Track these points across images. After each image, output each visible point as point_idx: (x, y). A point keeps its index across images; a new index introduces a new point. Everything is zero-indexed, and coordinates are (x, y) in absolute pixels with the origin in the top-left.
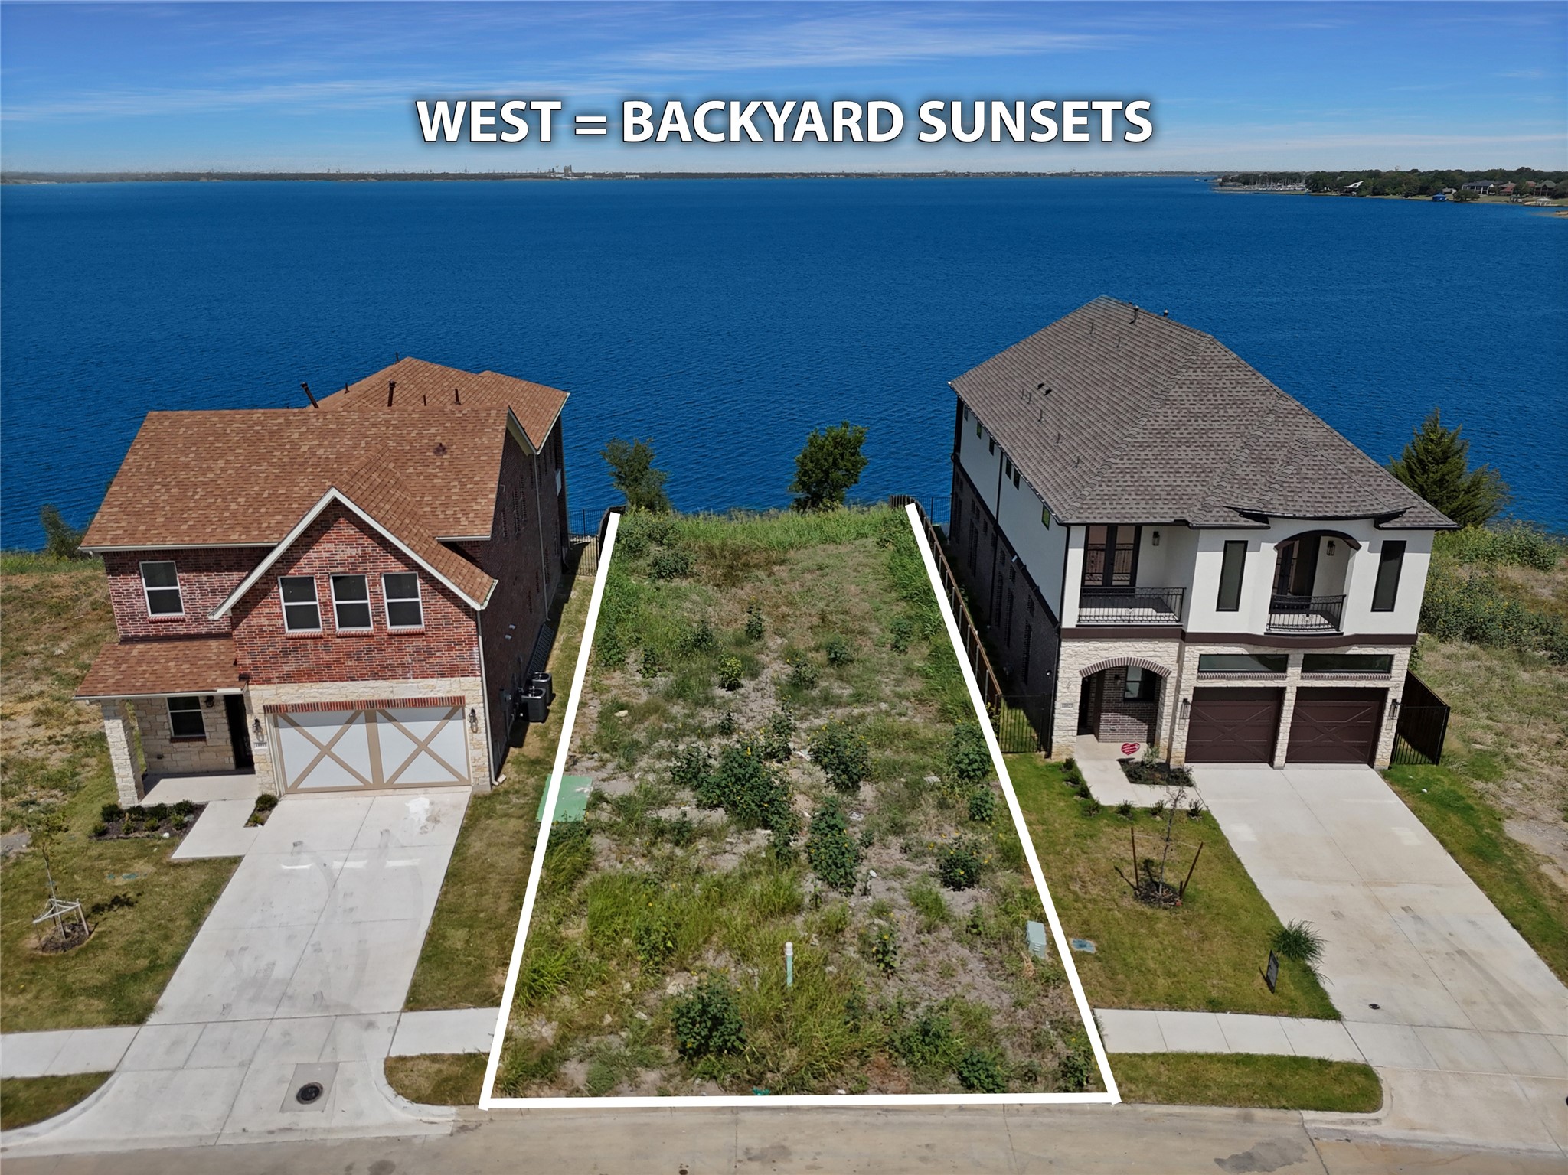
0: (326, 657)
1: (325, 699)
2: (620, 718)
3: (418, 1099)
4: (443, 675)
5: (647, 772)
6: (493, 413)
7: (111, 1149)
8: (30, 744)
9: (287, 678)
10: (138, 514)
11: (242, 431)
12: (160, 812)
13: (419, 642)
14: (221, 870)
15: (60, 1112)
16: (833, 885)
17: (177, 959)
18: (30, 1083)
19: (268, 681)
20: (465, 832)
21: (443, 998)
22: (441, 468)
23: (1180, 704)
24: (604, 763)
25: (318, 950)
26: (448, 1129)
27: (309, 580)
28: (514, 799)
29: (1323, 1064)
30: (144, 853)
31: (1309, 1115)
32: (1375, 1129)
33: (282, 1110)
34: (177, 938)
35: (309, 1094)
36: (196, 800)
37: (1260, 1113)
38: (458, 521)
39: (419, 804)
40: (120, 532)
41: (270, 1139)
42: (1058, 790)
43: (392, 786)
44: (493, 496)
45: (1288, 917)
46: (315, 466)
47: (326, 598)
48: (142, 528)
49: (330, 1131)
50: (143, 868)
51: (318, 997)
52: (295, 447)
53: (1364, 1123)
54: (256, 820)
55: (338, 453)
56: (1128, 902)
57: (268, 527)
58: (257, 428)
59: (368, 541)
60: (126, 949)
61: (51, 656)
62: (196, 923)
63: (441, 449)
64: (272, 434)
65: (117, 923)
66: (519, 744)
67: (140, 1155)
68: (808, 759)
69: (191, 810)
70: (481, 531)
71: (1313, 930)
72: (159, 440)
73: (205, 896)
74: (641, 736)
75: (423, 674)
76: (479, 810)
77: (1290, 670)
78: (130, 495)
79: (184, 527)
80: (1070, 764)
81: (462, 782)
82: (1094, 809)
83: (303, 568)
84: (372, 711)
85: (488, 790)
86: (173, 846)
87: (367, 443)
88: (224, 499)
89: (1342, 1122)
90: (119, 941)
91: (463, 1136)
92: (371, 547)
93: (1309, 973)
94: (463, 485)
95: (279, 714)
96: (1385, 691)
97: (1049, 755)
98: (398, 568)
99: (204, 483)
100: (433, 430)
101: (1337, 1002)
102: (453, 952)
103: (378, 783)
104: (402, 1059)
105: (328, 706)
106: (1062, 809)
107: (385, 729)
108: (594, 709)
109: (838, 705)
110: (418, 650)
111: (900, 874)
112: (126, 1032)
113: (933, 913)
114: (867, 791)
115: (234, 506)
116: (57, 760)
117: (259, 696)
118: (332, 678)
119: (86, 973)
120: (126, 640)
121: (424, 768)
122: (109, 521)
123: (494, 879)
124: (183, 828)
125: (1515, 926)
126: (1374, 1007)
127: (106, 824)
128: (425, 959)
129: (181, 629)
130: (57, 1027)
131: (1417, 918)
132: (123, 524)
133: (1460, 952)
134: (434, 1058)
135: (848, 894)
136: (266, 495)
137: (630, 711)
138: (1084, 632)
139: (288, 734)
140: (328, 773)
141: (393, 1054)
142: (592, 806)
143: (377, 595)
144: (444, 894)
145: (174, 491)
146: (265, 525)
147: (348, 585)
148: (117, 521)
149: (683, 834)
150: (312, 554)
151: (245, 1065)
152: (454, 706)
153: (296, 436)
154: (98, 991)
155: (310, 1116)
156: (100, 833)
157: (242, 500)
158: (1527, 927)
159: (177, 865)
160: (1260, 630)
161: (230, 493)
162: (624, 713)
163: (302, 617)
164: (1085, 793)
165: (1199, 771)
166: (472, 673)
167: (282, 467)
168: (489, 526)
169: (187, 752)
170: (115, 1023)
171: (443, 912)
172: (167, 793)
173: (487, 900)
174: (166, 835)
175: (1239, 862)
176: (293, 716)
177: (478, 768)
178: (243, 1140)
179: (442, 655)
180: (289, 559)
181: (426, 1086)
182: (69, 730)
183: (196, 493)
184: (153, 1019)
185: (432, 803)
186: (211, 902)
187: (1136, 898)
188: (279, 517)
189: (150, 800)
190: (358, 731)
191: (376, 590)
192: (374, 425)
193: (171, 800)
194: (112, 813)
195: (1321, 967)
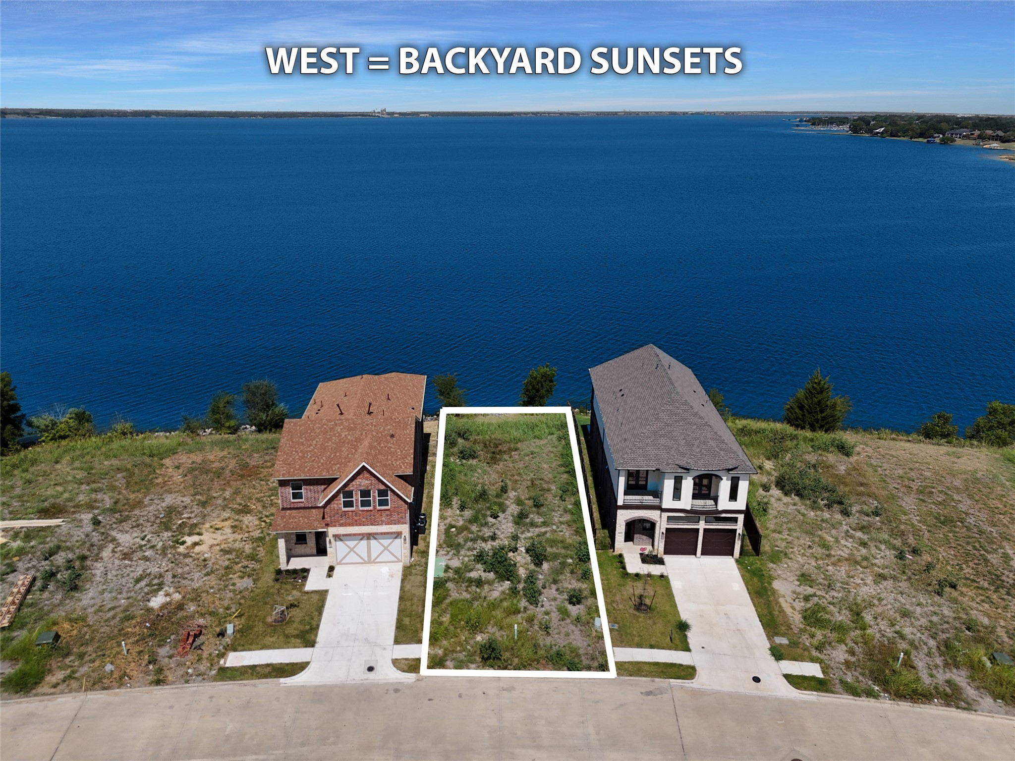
0: (355, 518)
1: (354, 532)
2: (452, 532)
3: (404, 671)
4: (395, 524)
5: (464, 557)
7: (317, 684)
8: (235, 541)
9: (341, 525)
10: (289, 464)
12: (295, 572)
13: (388, 513)
14: (323, 595)
15: (299, 673)
16: (531, 604)
17: (318, 626)
18: (287, 664)
19: (335, 526)
20: (403, 581)
21: (406, 641)
22: (393, 444)
23: (661, 534)
24: (448, 552)
25: (362, 624)
26: (414, 680)
27: (351, 492)
28: (417, 567)
29: (681, 665)
30: (295, 588)
31: (671, 680)
32: (691, 685)
33: (364, 673)
34: (316, 619)
35: (371, 669)
36: (307, 567)
37: (657, 680)
38: (401, 467)
39: (385, 569)
40: (284, 472)
41: (362, 682)
42: (615, 566)
43: (374, 562)
44: (412, 456)
45: (684, 616)
46: (348, 443)
47: (357, 498)
48: (292, 470)
49: (379, 680)
50: (296, 593)
51: (366, 640)
52: (340, 435)
53: (688, 683)
54: (329, 576)
55: (355, 438)
56: (632, 611)
57: (335, 470)
58: (325, 426)
59: (373, 478)
60: (301, 622)
62: (320, 613)
63: (392, 436)
65: (295, 613)
66: (417, 545)
67: (325, 686)
68: (524, 551)
69: (306, 571)
70: (409, 471)
71: (689, 622)
72: (291, 432)
73: (320, 604)
74: (461, 541)
75: (388, 524)
76: (407, 572)
77: (700, 522)
78: (285, 456)
79: (306, 470)
80: (621, 556)
81: (400, 561)
82: (626, 575)
83: (350, 488)
84: (369, 536)
85: (409, 564)
86: (304, 585)
87: (366, 433)
88: (318, 458)
89: (682, 683)
90: (298, 620)
91: (418, 682)
92: (374, 481)
93: (686, 636)
94: (402, 452)
95: (337, 537)
96: (736, 530)
97: (614, 551)
98: (382, 487)
99: (310, 451)
100: (389, 427)
101: (691, 647)
102: (406, 625)
103: (369, 561)
104: (396, 659)
105: (355, 535)
106: (615, 573)
107: (373, 542)
108: (443, 528)
109: (537, 527)
110: (387, 515)
111: (555, 599)
112: (310, 650)
113: (564, 613)
114: (545, 566)
115: (322, 461)
116: (248, 548)
117: (332, 531)
118: (357, 525)
119: (290, 630)
120: (283, 509)
121: (386, 556)
122: (280, 467)
123: (416, 599)
124: (305, 578)
125: (760, 621)
126: (703, 648)
127: (278, 576)
128: (397, 628)
129: (302, 505)
130: (288, 648)
131: (728, 618)
132: (285, 468)
133: (738, 630)
134: (406, 659)
135: (536, 607)
136: (332, 456)
137: (456, 529)
138: (626, 507)
139: (339, 543)
140: (352, 558)
141: (394, 658)
142: (446, 571)
143: (374, 496)
144: (400, 605)
145: (300, 454)
146: (334, 469)
147: (365, 493)
148: (283, 467)
149: (479, 583)
150: (354, 483)
151: (350, 660)
152: (398, 535)
153: (339, 430)
154: (296, 636)
155: (371, 675)
156: (277, 580)
157: (324, 458)
158: (764, 621)
159: (307, 593)
160: (689, 508)
161: (320, 455)
162: (454, 529)
163: (348, 504)
164: (624, 568)
165: (667, 558)
166: (406, 523)
167: (336, 444)
168: (412, 469)
169: (300, 549)
170: (306, 647)
171: (401, 612)
172: (297, 563)
173: (414, 607)
174: (300, 581)
175: (673, 596)
176: (341, 538)
177: (405, 557)
178: (354, 682)
179: (395, 517)
180: (346, 485)
181: (406, 668)
182: (247, 535)
183: (308, 455)
184: (317, 645)
185: (389, 569)
186: (323, 606)
187: (634, 609)
188: (338, 465)
189: (291, 567)
190: (364, 543)
191: (374, 494)
192: (367, 425)
193: (299, 567)
194: (279, 572)
195: (690, 634)
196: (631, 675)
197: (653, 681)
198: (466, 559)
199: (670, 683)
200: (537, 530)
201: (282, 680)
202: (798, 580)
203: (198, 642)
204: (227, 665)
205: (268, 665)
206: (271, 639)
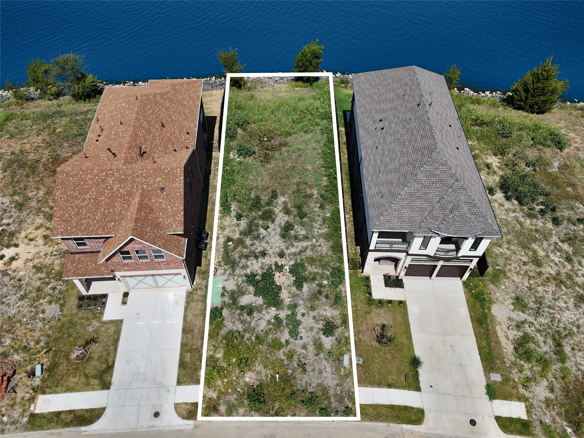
0: (137, 266)
1: (138, 274)
2: (230, 245)
3: (184, 418)
5: (239, 277)
6: (179, 169)
7: (111, 432)
8: (46, 256)
9: (126, 271)
10: (66, 221)
11: (92, 179)
12: (95, 298)
14: (118, 323)
15: (96, 421)
17: (114, 363)
19: (120, 271)
20: (186, 308)
21: (186, 381)
22: (163, 198)
23: (404, 267)
24: (225, 271)
25: (151, 361)
26: (192, 427)
27: (128, 251)
28: (199, 292)
29: (413, 408)
30: (95, 316)
31: (404, 426)
33: (151, 420)
34: (112, 355)
35: (156, 415)
36: (105, 292)
39: (171, 295)
40: (62, 230)
41: (149, 429)
42: (363, 290)
43: (162, 287)
47: (134, 254)
48: (69, 228)
49: (163, 427)
50: (95, 323)
51: (154, 379)
52: (112, 189)
54: (124, 303)
56: (374, 343)
57: (110, 228)
58: (97, 178)
59: (144, 245)
60: (99, 359)
62: (116, 348)
63: (162, 189)
64: (103, 180)
65: (94, 348)
66: (200, 264)
68: (288, 270)
69: (104, 297)
70: (180, 230)
71: (422, 359)
72: (64, 184)
73: (116, 337)
74: (236, 257)
75: (167, 269)
76: (190, 295)
77: (440, 262)
78: (61, 212)
79: (83, 228)
80: (367, 279)
81: (183, 286)
82: (370, 301)
83: (125, 249)
84: (153, 276)
85: (191, 290)
86: (102, 313)
87: (137, 186)
88: (93, 214)
90: (96, 356)
91: (196, 429)
92: (147, 246)
93: (417, 373)
94: (172, 208)
95: (126, 277)
96: (469, 266)
97: (362, 272)
98: (155, 249)
99: (85, 206)
100: (158, 179)
101: (422, 386)
102: (187, 362)
103: (158, 287)
104: (178, 404)
106: (363, 297)
107: (158, 278)
110: (165, 264)
111: (312, 329)
112: (106, 393)
113: (319, 346)
114: (306, 287)
115: (97, 218)
117: (119, 274)
118: (139, 270)
119: (91, 369)
120: (72, 253)
121: (171, 284)
122: (58, 225)
123: (196, 331)
124: (104, 305)
125: (480, 354)
126: (431, 386)
127: (81, 302)
128: (180, 365)
129: (88, 250)
130: (88, 391)
131: (453, 350)
132: (63, 226)
133: (461, 365)
134: (186, 404)
135: (297, 339)
136: (106, 213)
137: (233, 243)
138: (376, 251)
140: (143, 285)
141: (176, 402)
142: (223, 295)
143: (150, 253)
144: (182, 338)
145: (75, 210)
146: (109, 227)
147: (141, 252)
148: (60, 225)
149: (250, 310)
150: (127, 247)
151: (139, 405)
152: (178, 274)
154: (95, 377)
155: (157, 422)
156: (80, 306)
157: (99, 215)
158: (483, 355)
159: (105, 323)
160: (432, 254)
161: (95, 211)
162: (231, 243)
163: (127, 258)
164: (370, 294)
165: (407, 281)
166: (182, 268)
167: (109, 198)
168: (183, 228)
170: (103, 389)
171: (183, 345)
172: (95, 289)
173: (194, 342)
174: (99, 308)
175: (410, 326)
176: (129, 277)
178: (143, 430)
179: (173, 265)
180: (121, 249)
181: (185, 414)
183: (83, 211)
184: (112, 387)
185: (175, 295)
186: (119, 340)
187: (377, 341)
188: (113, 223)
189: (91, 293)
190: (149, 279)
193: (97, 293)
194: (82, 298)
195: (421, 371)
196: (371, 420)
197: (389, 426)
198: (240, 279)
199: (402, 428)
200: (300, 244)
201: (83, 428)
202: (513, 304)
203: (11, 385)
204: (36, 412)
205: (70, 412)
206: (73, 380)
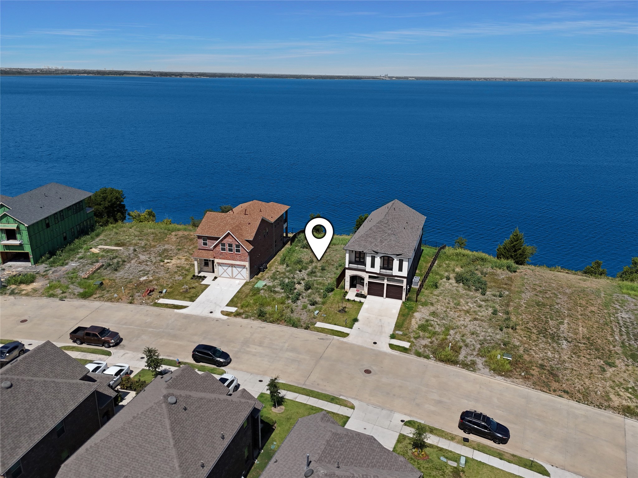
0: (226, 256)
1: (225, 263)
2: (277, 274)
4: (243, 261)
7: (188, 313)
8: (184, 264)
9: (220, 258)
10: (203, 229)
12: (200, 277)
13: (240, 255)
14: (207, 286)
15: (182, 309)
16: (292, 302)
17: (199, 296)
18: (180, 306)
19: (218, 258)
20: (243, 286)
21: (230, 306)
22: (248, 227)
23: (366, 284)
25: (217, 298)
26: (226, 319)
27: (225, 244)
28: (252, 283)
30: (197, 282)
33: (208, 313)
34: (199, 293)
35: (211, 312)
36: (206, 276)
38: (248, 237)
39: (237, 281)
41: (206, 316)
43: (234, 278)
44: (255, 233)
46: (230, 224)
47: (227, 247)
48: (203, 232)
49: (213, 316)
50: (197, 284)
51: (215, 303)
53: (342, 339)
54: (213, 280)
59: (233, 239)
60: (193, 294)
61: (189, 249)
62: (202, 292)
63: (249, 224)
64: (225, 218)
65: (192, 290)
66: (256, 275)
67: (191, 315)
68: (303, 285)
69: (205, 277)
70: (251, 239)
71: (360, 319)
75: (240, 261)
76: (246, 284)
77: (385, 280)
78: (202, 226)
79: (209, 232)
80: (346, 292)
81: (245, 279)
83: (224, 242)
84: (232, 266)
85: (249, 281)
86: (201, 282)
89: (339, 338)
90: (192, 292)
91: (228, 320)
92: (234, 240)
93: (354, 324)
94: (251, 230)
95: (219, 264)
96: (403, 286)
97: (343, 290)
98: (238, 244)
99: (213, 226)
101: (354, 327)
102: (234, 301)
103: (232, 278)
104: (223, 311)
105: (226, 264)
107: (234, 269)
108: (273, 271)
110: (239, 257)
111: (304, 302)
112: (191, 303)
113: (305, 308)
114: (309, 291)
115: (216, 230)
116: (187, 267)
117: (216, 261)
118: (227, 259)
119: (188, 295)
120: (199, 249)
121: (239, 276)
122: (199, 230)
123: (244, 293)
124: (203, 279)
125: (395, 325)
126: (359, 329)
128: (230, 301)
129: (207, 248)
130: (183, 301)
131: (380, 321)
132: (201, 231)
133: (382, 326)
134: (227, 311)
135: (294, 304)
137: (279, 273)
138: (350, 269)
139: (220, 267)
140: (225, 275)
142: (264, 286)
143: (234, 247)
144: (236, 294)
145: (209, 226)
146: (220, 233)
147: (230, 245)
149: (275, 292)
150: (225, 240)
151: (205, 308)
152: (244, 267)
153: (228, 219)
154: (189, 298)
155: (211, 315)
156: (192, 278)
158: (397, 325)
159: (201, 284)
160: (378, 272)
161: (216, 228)
163: (223, 249)
166: (247, 262)
167: (225, 224)
168: (253, 238)
169: (206, 268)
170: (190, 301)
171: (235, 296)
172: (202, 274)
174: (201, 280)
175: (360, 310)
176: (221, 264)
177: (247, 277)
178: (203, 315)
179: (243, 258)
180: (222, 240)
181: (225, 314)
182: (190, 262)
183: (211, 227)
184: (195, 302)
185: (239, 282)
186: (205, 290)
187: (337, 311)
189: (199, 275)
190: (230, 268)
191: (234, 246)
193: (202, 275)
194: (194, 276)
195: (356, 323)
196: (318, 332)
197: (327, 336)
198: (276, 284)
199: (334, 337)
200: (316, 278)
201: (175, 310)
203: (151, 293)
204: (158, 302)
205: (172, 304)
206: (178, 297)
